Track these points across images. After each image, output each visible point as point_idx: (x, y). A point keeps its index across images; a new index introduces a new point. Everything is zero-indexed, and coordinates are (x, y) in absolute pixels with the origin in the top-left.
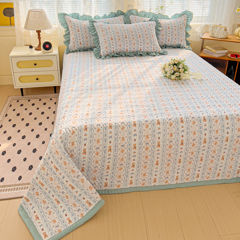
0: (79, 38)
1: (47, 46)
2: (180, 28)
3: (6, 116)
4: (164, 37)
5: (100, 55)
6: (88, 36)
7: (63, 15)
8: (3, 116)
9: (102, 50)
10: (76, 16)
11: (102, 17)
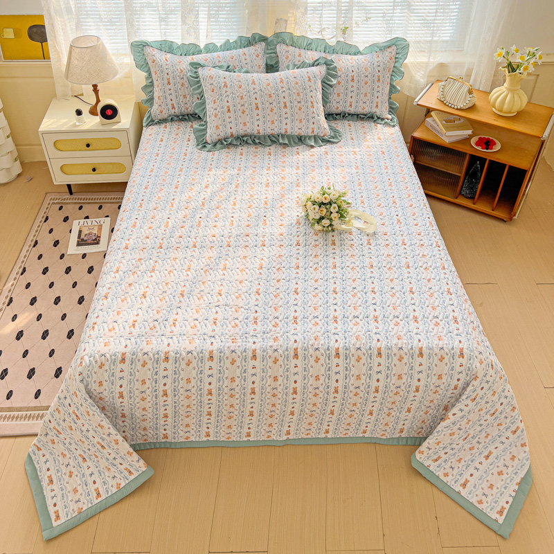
0: (169, 98)
1: (109, 112)
2: (376, 79)
3: (34, 246)
4: (341, 97)
5: (204, 141)
6: (187, 93)
7: (141, 46)
8: (30, 246)
9: (208, 131)
10: (167, 47)
11: (221, 46)
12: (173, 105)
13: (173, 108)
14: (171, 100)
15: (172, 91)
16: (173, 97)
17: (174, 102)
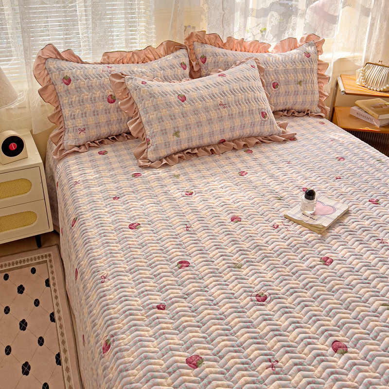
1: (13, 146)
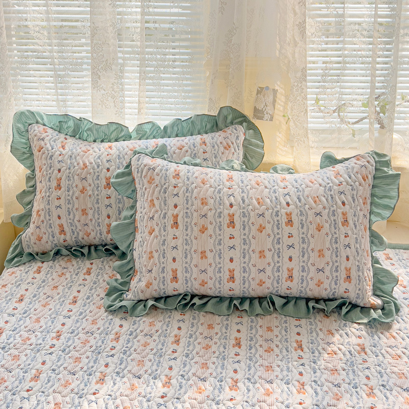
0: (55, 213)
11: (165, 128)
12: (61, 226)
13: (62, 231)
14: (59, 217)
15: (62, 201)
16: (63, 212)
17: (63, 221)
